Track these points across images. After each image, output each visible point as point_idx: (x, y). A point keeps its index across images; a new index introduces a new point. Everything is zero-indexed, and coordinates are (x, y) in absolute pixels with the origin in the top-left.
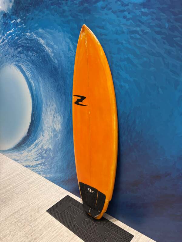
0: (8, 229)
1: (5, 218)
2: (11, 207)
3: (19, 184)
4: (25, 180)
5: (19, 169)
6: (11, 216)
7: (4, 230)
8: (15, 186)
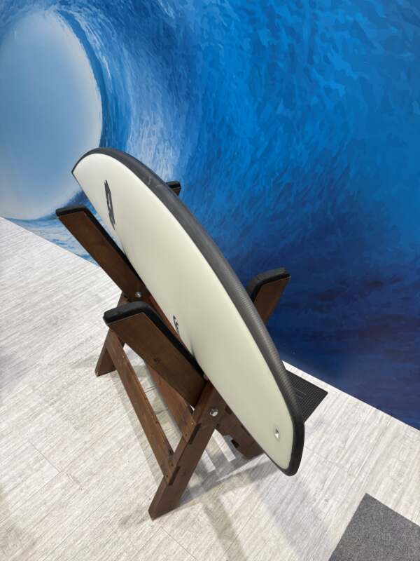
0: (74, 372)
1: (63, 352)
2: (71, 334)
3: (75, 291)
4: (88, 284)
5: (70, 262)
6: (74, 349)
7: (65, 373)
8: (69, 294)
